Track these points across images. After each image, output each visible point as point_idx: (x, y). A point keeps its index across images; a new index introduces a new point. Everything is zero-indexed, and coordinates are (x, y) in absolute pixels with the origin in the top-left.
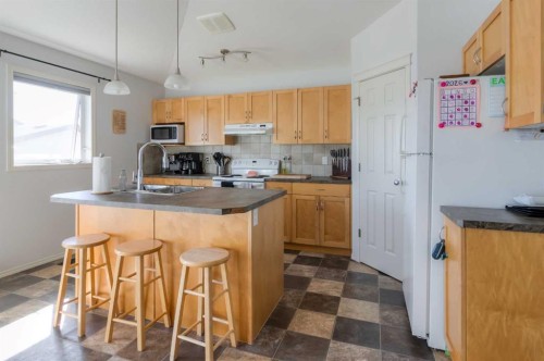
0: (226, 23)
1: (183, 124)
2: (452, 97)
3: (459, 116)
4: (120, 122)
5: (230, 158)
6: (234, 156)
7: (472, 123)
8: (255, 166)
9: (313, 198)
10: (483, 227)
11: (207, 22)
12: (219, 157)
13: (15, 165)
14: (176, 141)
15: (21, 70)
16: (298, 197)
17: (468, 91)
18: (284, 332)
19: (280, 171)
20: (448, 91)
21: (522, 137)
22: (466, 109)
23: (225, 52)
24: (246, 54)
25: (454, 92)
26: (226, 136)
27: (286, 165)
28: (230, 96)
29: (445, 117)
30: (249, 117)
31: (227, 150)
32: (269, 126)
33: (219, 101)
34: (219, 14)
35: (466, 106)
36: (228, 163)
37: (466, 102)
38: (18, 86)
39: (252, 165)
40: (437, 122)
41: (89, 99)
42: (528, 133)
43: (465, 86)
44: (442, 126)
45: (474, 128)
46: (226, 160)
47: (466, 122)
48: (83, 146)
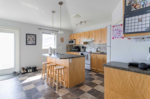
0: (78, 16)
1: (75, 40)
2: (116, 30)
3: (117, 35)
4: (62, 40)
5: (86, 48)
6: (87, 47)
7: (121, 37)
8: (91, 50)
9: (102, 59)
10: (108, 67)
11: (74, 17)
12: (83, 47)
13: (43, 49)
14: (73, 44)
15: (43, 32)
16: (98, 58)
17: (120, 28)
18: (77, 88)
19: (97, 51)
20: (115, 28)
21: (136, 41)
22: (120, 33)
23: (81, 22)
24: (85, 22)
25: (116, 28)
26: (84, 42)
27: (99, 50)
28: (84, 33)
29: (114, 36)
30: (89, 37)
31: (85, 46)
32: (93, 39)
33: (82, 34)
34: (76, 14)
35: (120, 32)
36: (85, 49)
37: (119, 31)
38: (43, 35)
39: (90, 49)
40: (112, 37)
41: (56, 36)
42: (138, 40)
43: (119, 26)
44: (113, 38)
45: (122, 38)
46: (85, 48)
47: (120, 37)
48: (55, 45)
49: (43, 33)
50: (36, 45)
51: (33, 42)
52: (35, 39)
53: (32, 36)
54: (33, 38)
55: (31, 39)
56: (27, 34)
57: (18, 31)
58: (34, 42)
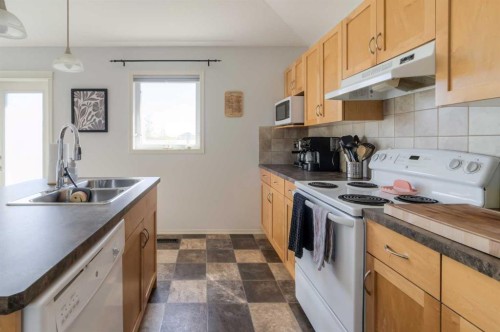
1: (302, 94)
4: (234, 104)
13: (134, 148)
28: (348, 21)
36: (370, 155)
49: (137, 79)
50: (106, 130)
51: (97, 120)
52: (103, 107)
53: (94, 96)
54: (95, 105)
55: (91, 109)
56: (73, 91)
57: (46, 80)
58: (100, 121)
